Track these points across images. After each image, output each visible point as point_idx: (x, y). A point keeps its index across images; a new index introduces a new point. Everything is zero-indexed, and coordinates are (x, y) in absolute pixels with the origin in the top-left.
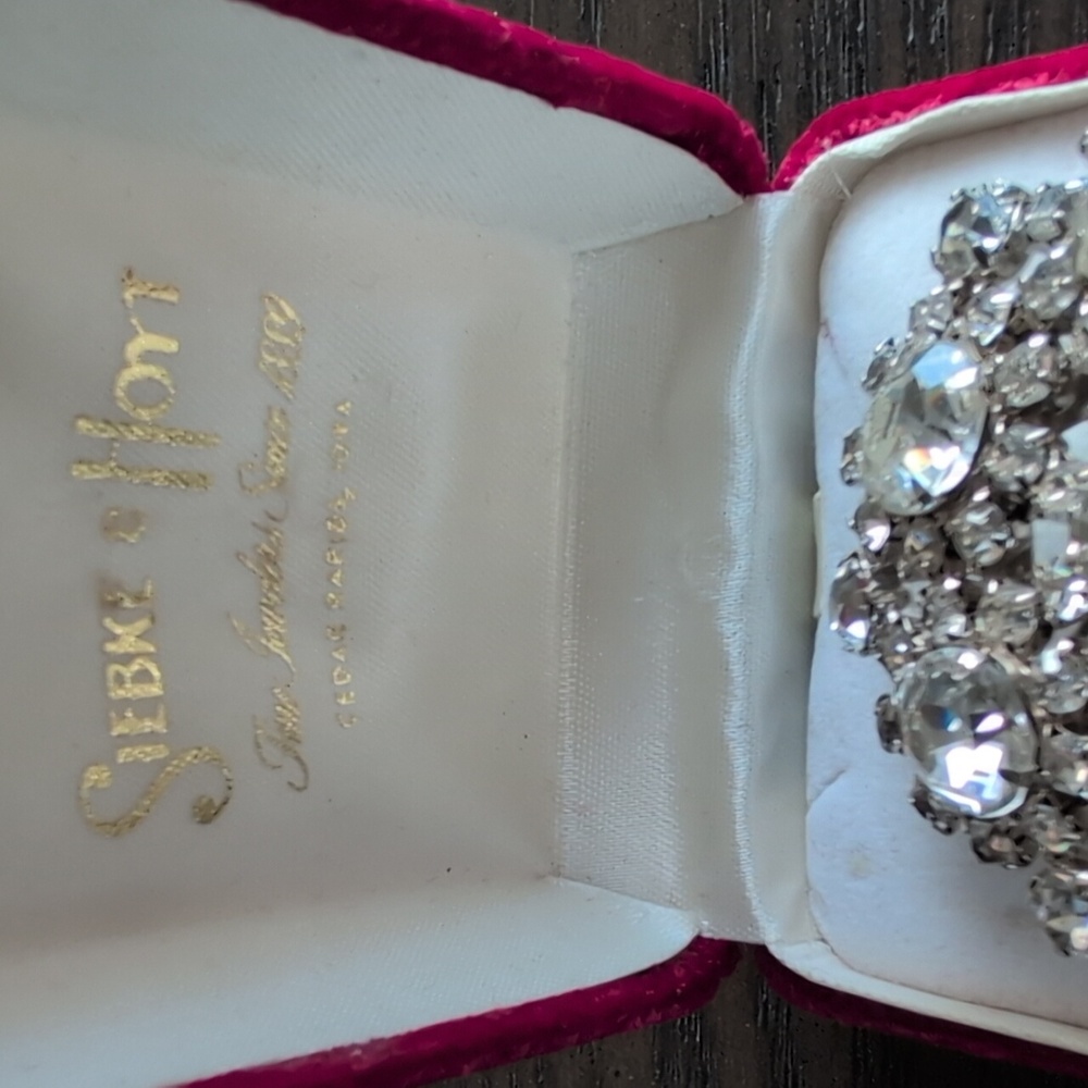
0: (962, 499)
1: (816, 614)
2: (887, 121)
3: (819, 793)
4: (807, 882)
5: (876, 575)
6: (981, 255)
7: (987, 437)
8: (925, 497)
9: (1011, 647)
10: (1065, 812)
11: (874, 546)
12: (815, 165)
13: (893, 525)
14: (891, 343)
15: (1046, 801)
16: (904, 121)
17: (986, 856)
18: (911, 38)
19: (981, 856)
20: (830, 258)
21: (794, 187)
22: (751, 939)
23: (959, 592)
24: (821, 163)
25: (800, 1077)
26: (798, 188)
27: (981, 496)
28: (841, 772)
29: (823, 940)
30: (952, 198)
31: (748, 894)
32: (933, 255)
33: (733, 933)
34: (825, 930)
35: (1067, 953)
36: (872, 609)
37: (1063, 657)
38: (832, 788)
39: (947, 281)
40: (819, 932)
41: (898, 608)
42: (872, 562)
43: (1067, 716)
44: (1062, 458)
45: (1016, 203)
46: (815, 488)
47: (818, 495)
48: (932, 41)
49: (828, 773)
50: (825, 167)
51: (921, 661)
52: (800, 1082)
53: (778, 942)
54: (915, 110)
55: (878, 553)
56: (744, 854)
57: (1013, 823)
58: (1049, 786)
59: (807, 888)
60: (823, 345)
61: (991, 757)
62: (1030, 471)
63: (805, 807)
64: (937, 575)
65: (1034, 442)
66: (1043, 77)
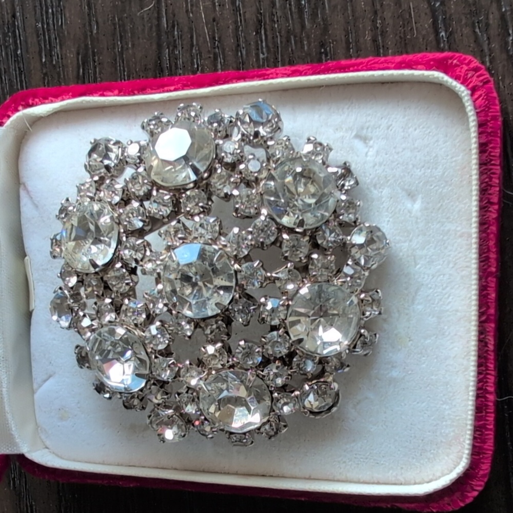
0: (110, 267)
1: (31, 309)
2: (47, 101)
3: (40, 386)
4: (37, 424)
5: (71, 296)
6: (107, 168)
7: (119, 242)
8: (95, 265)
9: (136, 325)
10: (161, 387)
11: (70, 285)
12: (15, 117)
13: (78, 276)
14: (67, 200)
15: (154, 384)
16: (55, 102)
17: (128, 406)
18: (44, 60)
19: (126, 407)
20: (23, 156)
21: (6, 125)
22: (16, 452)
23: (112, 303)
24: (18, 117)
25: (34, 507)
26: (8, 126)
27: (119, 265)
28: (50, 376)
29: (47, 448)
30: (91, 143)
31: (13, 433)
32: (85, 166)
33: (8, 451)
34: (48, 443)
35: (164, 442)
36: (72, 310)
37: (157, 329)
38: (47, 383)
39: (92, 177)
40: (44, 445)
41: (82, 310)
42: (69, 292)
43: (160, 351)
44: (151, 251)
45: (119, 147)
46: (25, 255)
47: (27, 258)
48: (54, 63)
49: (45, 377)
50: (20, 119)
51: (97, 332)
52: (34, 510)
53: (29, 452)
54: (60, 98)
55: (72, 288)
56: (9, 416)
57: (140, 393)
58: (155, 378)
59: (37, 426)
60: (23, 193)
61: (129, 368)
62: (139, 256)
63: (33, 392)
64: (101, 297)
65: (138, 245)
66: (116, 92)
